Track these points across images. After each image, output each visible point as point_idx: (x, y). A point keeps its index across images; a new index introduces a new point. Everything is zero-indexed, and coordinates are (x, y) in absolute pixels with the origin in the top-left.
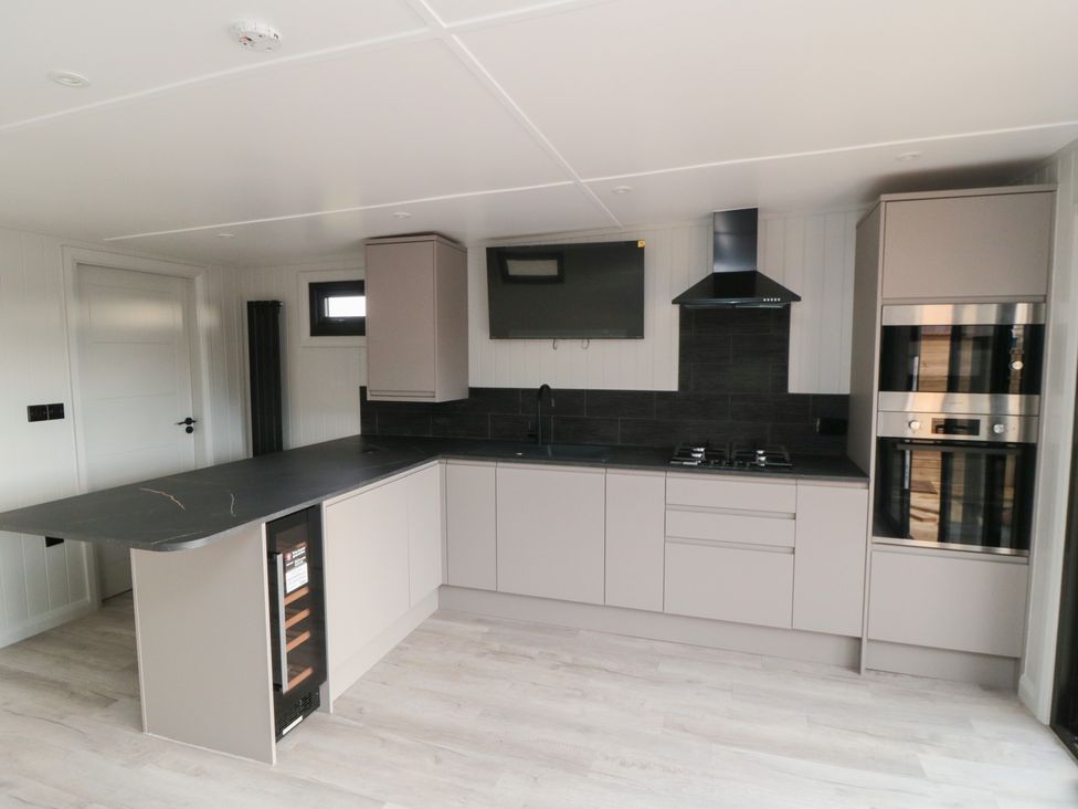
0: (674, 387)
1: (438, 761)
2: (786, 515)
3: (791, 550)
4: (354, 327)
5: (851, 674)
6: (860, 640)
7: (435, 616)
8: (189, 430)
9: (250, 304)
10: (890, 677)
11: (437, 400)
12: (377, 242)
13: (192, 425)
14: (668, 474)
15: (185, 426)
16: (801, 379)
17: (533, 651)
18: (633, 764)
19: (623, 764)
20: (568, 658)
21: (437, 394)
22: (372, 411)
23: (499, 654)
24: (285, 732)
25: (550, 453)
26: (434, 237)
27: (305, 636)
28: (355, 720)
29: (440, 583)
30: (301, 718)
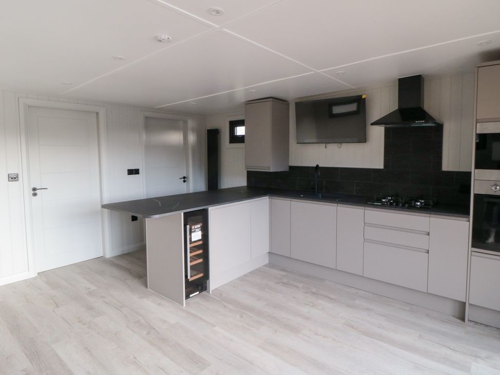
0: (381, 166)
1: (242, 317)
2: (424, 233)
3: (427, 251)
4: (241, 139)
5: (459, 321)
6: (464, 304)
7: (265, 266)
8: (184, 181)
9: (208, 130)
10: (482, 327)
11: (271, 171)
12: (250, 103)
13: (186, 179)
14: (366, 208)
15: (183, 179)
16: (449, 163)
17: (300, 285)
18: (321, 335)
19: (316, 334)
20: (314, 290)
21: (271, 169)
22: (251, 175)
23: (285, 284)
24: (191, 296)
25: (320, 196)
26: (271, 99)
27: (201, 260)
28: (218, 297)
29: (268, 251)
30: (198, 293)
